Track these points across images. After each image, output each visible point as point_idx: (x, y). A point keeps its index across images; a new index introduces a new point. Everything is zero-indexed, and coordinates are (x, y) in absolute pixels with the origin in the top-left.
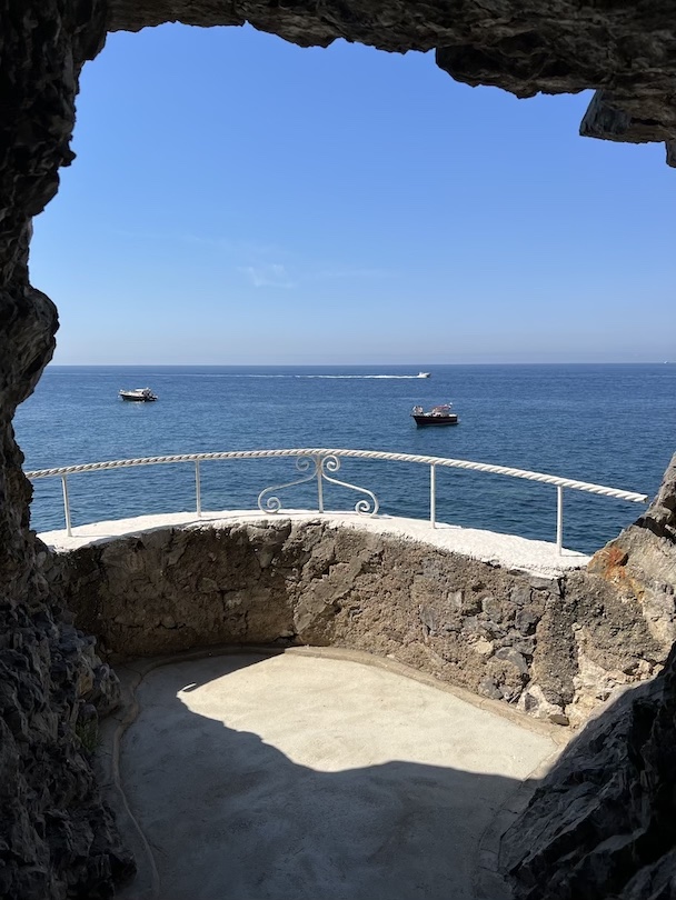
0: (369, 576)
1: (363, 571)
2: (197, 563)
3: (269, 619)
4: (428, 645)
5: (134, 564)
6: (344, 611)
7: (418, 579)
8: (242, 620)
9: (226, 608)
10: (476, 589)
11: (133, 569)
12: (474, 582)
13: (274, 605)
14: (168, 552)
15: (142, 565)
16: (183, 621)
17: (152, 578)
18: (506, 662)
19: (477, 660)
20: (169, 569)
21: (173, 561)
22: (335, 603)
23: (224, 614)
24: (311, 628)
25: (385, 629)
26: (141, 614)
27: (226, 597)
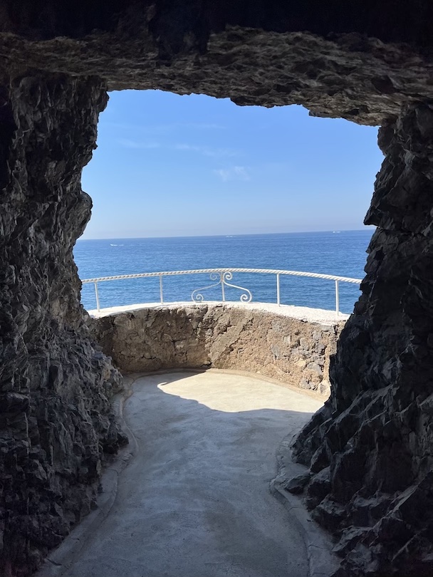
0: (247, 332)
1: (244, 329)
2: (161, 326)
3: (198, 355)
4: (276, 365)
5: (130, 326)
6: (235, 350)
7: (270, 331)
8: (184, 355)
9: (176, 350)
10: (297, 334)
11: (130, 328)
12: (296, 331)
13: (200, 348)
14: (147, 320)
15: (134, 326)
16: (154, 355)
17: (139, 333)
18: (312, 370)
19: (299, 370)
20: (147, 329)
21: (149, 325)
22: (230, 347)
23: (175, 353)
24: (219, 359)
25: (255, 358)
26: (134, 351)
27: (176, 343)
